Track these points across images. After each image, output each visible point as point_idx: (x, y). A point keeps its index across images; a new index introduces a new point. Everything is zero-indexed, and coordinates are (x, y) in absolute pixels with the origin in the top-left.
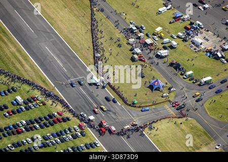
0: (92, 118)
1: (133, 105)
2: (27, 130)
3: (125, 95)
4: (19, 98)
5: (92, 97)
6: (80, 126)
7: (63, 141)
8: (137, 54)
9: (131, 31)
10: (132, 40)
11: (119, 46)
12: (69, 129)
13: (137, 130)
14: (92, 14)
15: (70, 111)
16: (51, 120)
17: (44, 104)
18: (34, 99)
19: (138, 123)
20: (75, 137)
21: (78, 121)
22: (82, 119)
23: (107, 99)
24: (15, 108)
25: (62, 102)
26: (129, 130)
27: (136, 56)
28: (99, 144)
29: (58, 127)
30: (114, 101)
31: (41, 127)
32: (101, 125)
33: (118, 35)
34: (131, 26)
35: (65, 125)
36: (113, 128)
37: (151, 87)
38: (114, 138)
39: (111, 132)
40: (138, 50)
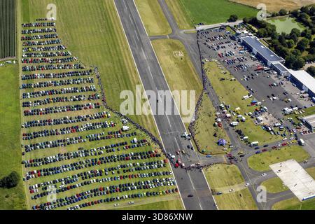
0: (173, 156)
1: (203, 152)
2: (133, 159)
3: (200, 146)
4: (135, 140)
5: (180, 144)
6: (164, 161)
7: (151, 168)
8: (218, 122)
9: (221, 107)
10: (218, 113)
11: (210, 116)
12: (158, 162)
13: (198, 168)
14: (202, 95)
15: (163, 151)
16: (150, 154)
17: (149, 145)
18: (144, 141)
19: (201, 163)
20: (159, 166)
21: (165, 158)
22: (168, 156)
23: (188, 147)
24: (131, 145)
25: (160, 145)
26: (193, 167)
27: (216, 123)
28: (172, 173)
29: (152, 159)
30: (192, 149)
31: (142, 158)
32: (177, 162)
33: (213, 109)
34: (222, 105)
35: (156, 159)
36: (183, 165)
37: (218, 143)
38: (183, 170)
39: (182, 166)
40: (219, 120)
